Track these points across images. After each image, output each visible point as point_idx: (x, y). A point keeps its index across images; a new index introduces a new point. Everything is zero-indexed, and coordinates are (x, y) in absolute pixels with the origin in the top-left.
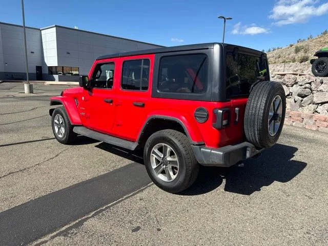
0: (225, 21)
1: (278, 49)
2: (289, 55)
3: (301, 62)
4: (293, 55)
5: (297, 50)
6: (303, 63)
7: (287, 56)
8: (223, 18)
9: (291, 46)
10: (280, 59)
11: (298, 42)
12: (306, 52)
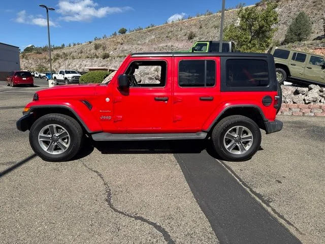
0: (47, 11)
1: (78, 44)
2: (90, 51)
3: (104, 58)
4: (93, 51)
5: (97, 47)
6: (106, 59)
7: (89, 52)
8: (46, 7)
9: (90, 43)
10: (83, 54)
11: (95, 40)
12: (104, 50)
